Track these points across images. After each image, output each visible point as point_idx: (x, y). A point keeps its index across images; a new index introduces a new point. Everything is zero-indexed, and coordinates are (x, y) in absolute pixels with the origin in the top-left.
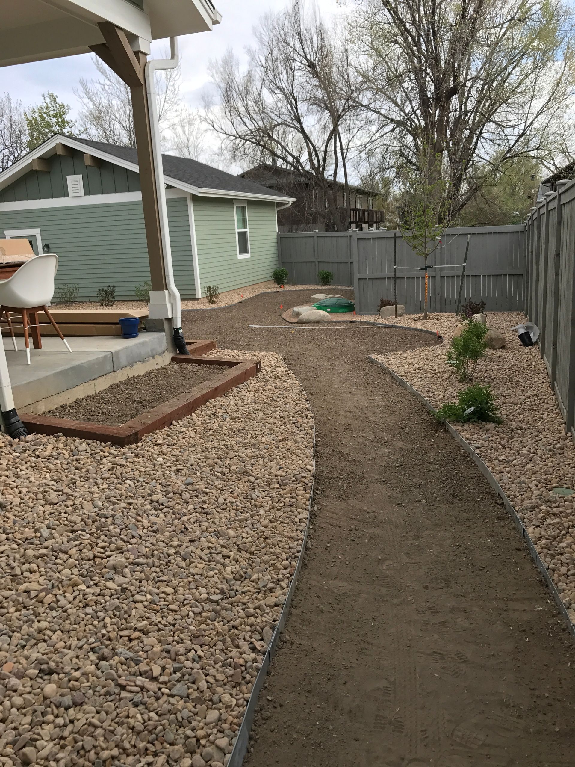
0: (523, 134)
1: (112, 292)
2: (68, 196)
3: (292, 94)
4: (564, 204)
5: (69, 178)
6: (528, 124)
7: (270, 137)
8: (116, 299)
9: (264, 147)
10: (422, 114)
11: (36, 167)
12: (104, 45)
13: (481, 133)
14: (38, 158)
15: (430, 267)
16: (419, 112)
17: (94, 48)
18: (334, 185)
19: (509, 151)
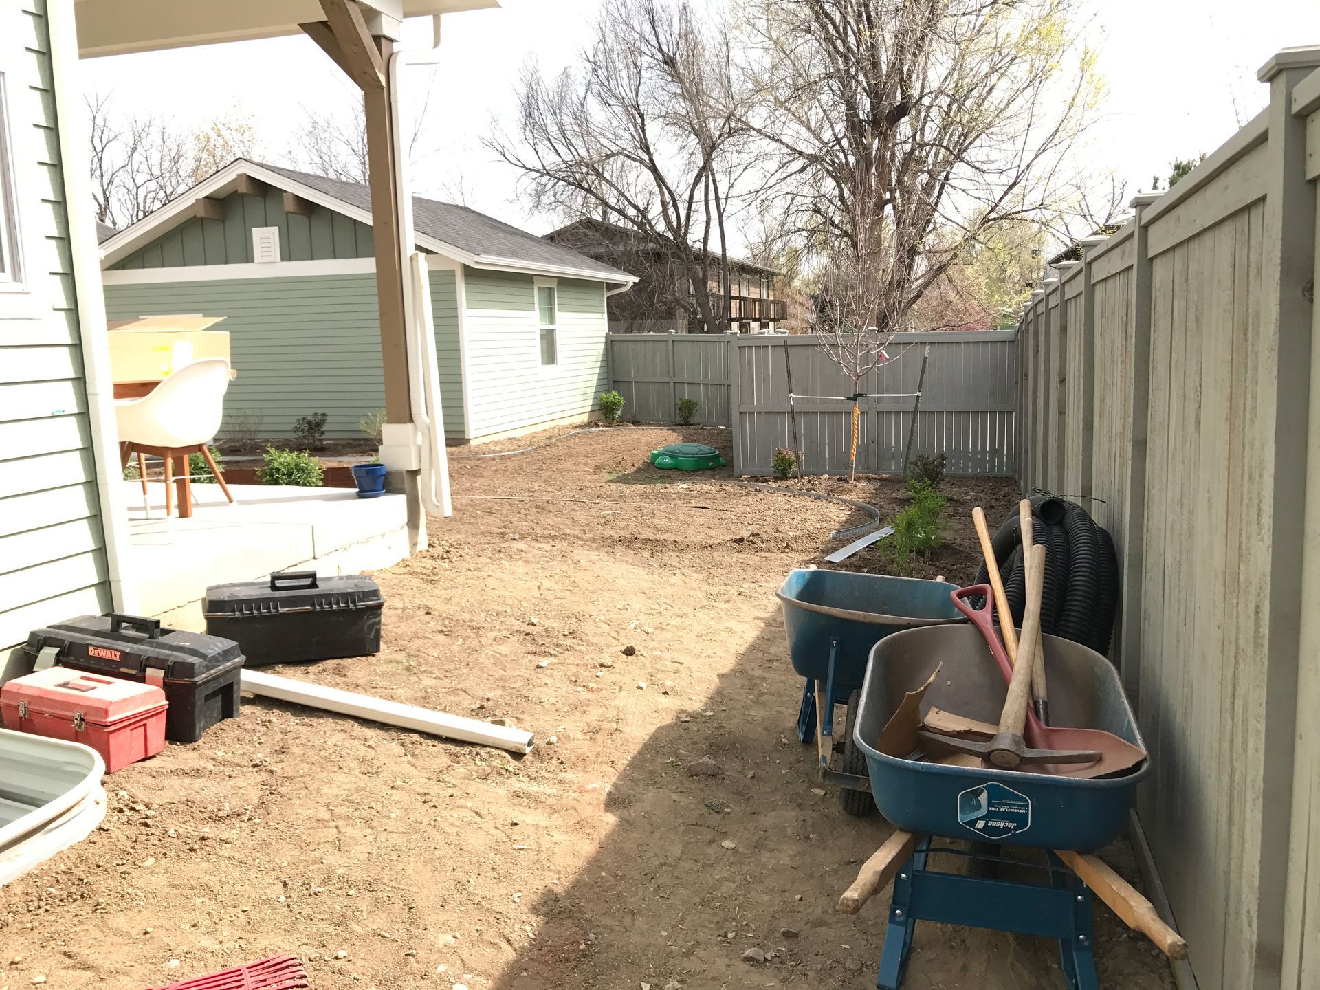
0: (1014, 184)
1: (319, 425)
2: (253, 261)
3: (637, 107)
4: (1070, 299)
5: (258, 233)
6: (1023, 167)
7: (599, 175)
8: (326, 436)
9: (589, 191)
10: (851, 144)
11: (201, 213)
12: (324, 23)
13: (946, 178)
14: (205, 197)
15: (861, 395)
16: (845, 143)
17: (307, 28)
18: (703, 256)
19: (993, 209)
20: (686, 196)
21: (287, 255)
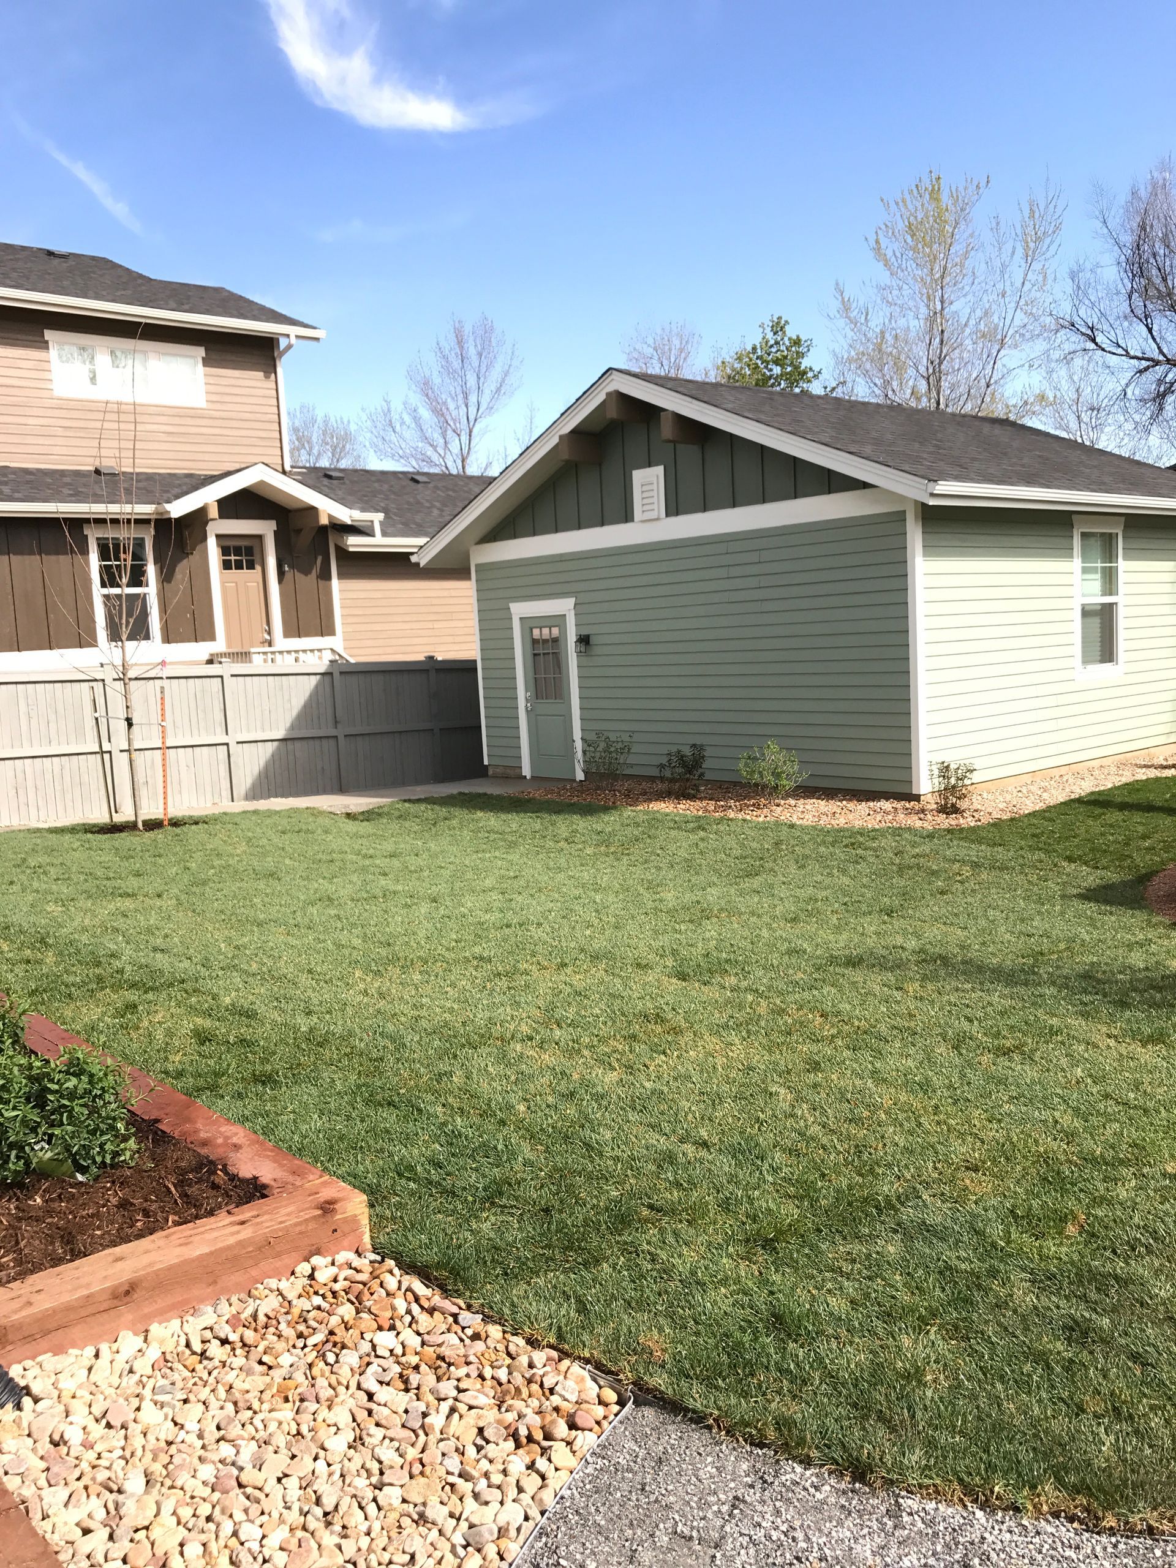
1: (699, 761)
2: (632, 520)
5: (639, 477)
11: (565, 455)
14: (573, 432)
21: (675, 507)
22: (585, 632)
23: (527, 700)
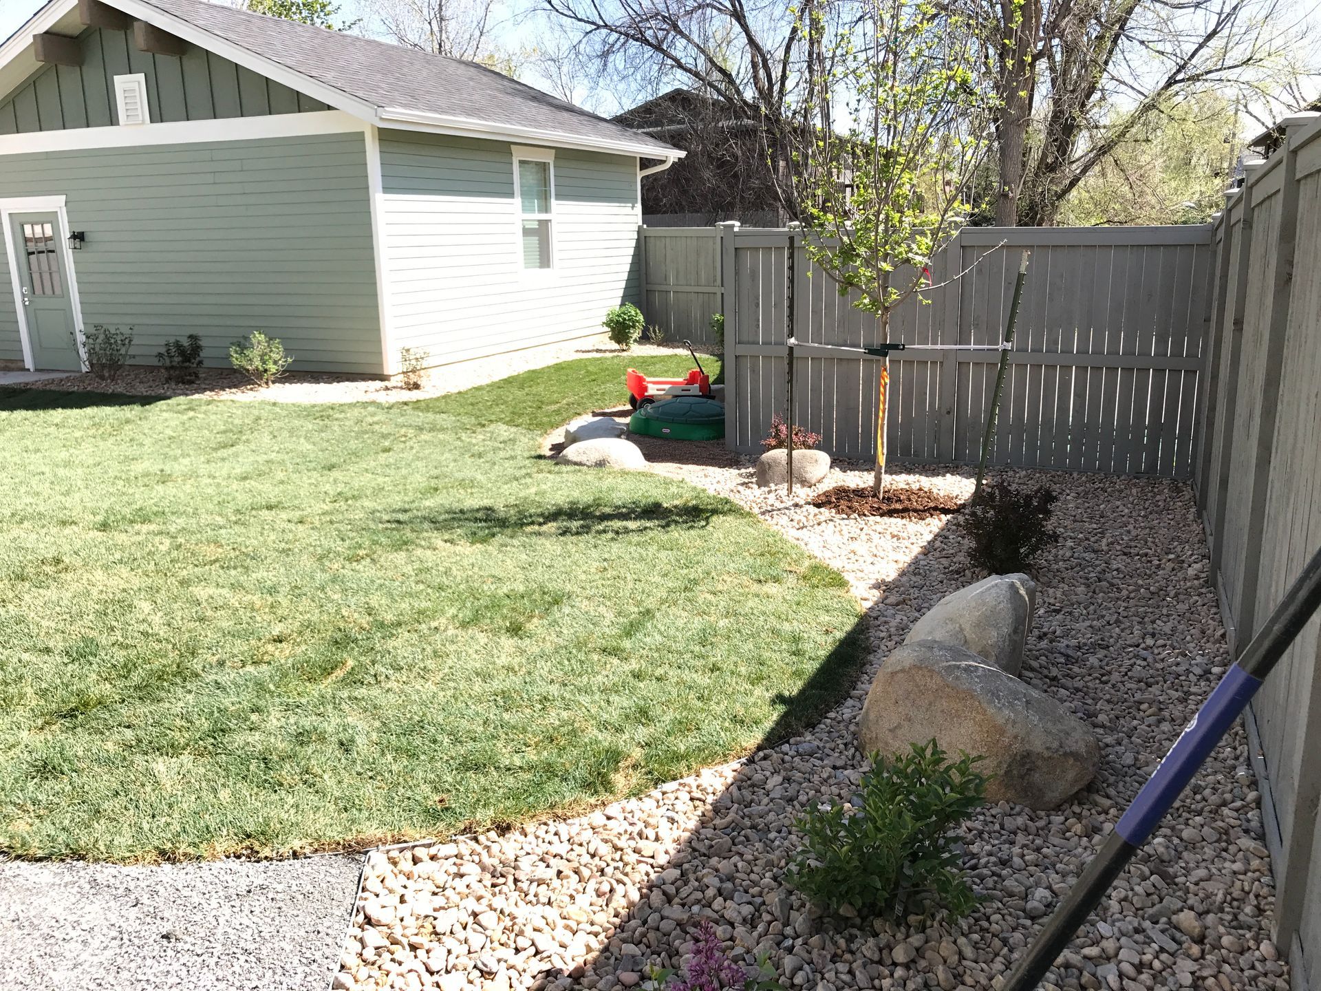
0: (1214, 33)
2: (118, 124)
5: (120, 82)
13: (1122, 28)
14: (46, 33)
15: (895, 347)
19: (1181, 68)
20: (780, 54)
21: (158, 115)
22: (78, 230)
23: (24, 295)
